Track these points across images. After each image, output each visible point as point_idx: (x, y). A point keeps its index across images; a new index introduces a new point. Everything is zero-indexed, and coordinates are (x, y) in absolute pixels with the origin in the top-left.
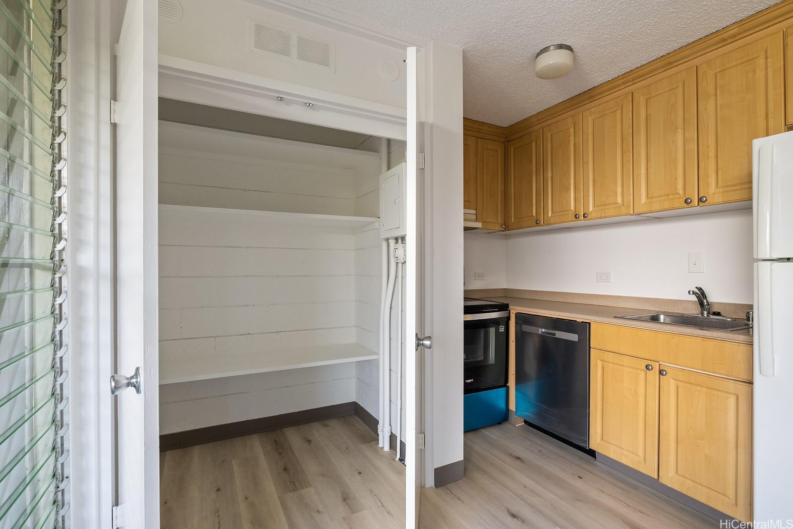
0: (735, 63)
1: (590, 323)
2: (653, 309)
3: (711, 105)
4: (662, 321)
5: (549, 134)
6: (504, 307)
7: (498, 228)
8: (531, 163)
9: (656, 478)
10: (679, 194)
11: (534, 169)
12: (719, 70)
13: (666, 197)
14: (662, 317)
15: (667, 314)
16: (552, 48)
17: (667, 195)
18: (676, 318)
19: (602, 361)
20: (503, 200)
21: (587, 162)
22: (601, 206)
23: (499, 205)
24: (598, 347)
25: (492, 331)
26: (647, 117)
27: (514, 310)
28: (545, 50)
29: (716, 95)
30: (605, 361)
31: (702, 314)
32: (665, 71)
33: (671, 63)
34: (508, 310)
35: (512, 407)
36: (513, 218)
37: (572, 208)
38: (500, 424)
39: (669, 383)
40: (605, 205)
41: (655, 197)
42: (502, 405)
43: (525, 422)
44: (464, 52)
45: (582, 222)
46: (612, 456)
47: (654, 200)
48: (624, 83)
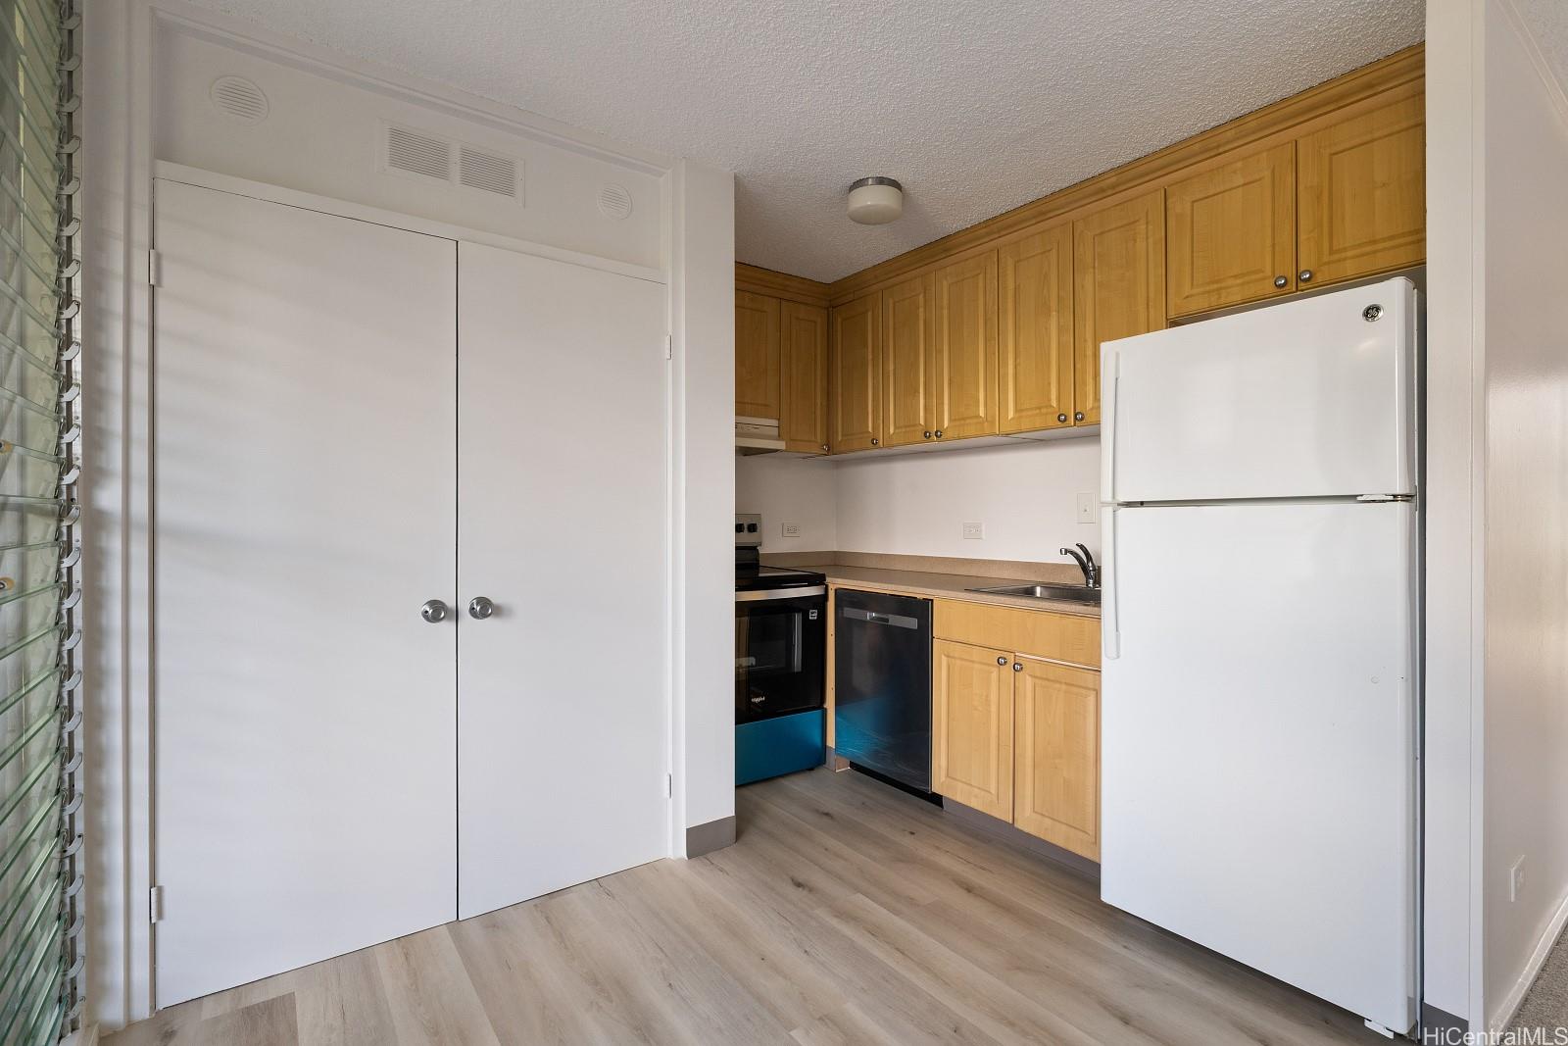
0: (1114, 226)
1: (932, 600)
2: (1030, 577)
3: (1089, 278)
4: (1038, 595)
5: (891, 301)
6: (817, 580)
7: (816, 450)
8: (865, 345)
9: (1011, 822)
10: (1051, 406)
11: (870, 357)
12: (1098, 232)
13: (1038, 411)
14: (1038, 590)
15: (1046, 586)
16: (870, 180)
17: (1040, 408)
18: (1058, 591)
19: (948, 656)
20: (825, 403)
21: (941, 351)
22: (959, 420)
23: (819, 412)
24: (944, 637)
25: (798, 618)
26: (1017, 289)
27: (835, 583)
28: (860, 183)
29: (1094, 267)
30: (953, 657)
31: (1087, 583)
32: (1039, 222)
33: (1044, 213)
34: (824, 584)
35: (831, 742)
36: (840, 434)
37: (922, 422)
38: (811, 769)
39: (1027, 682)
40: (964, 419)
41: (1027, 409)
42: (818, 740)
43: (852, 765)
44: (735, 177)
45: (934, 444)
46: (959, 800)
47: (1024, 414)
48: (988, 234)
